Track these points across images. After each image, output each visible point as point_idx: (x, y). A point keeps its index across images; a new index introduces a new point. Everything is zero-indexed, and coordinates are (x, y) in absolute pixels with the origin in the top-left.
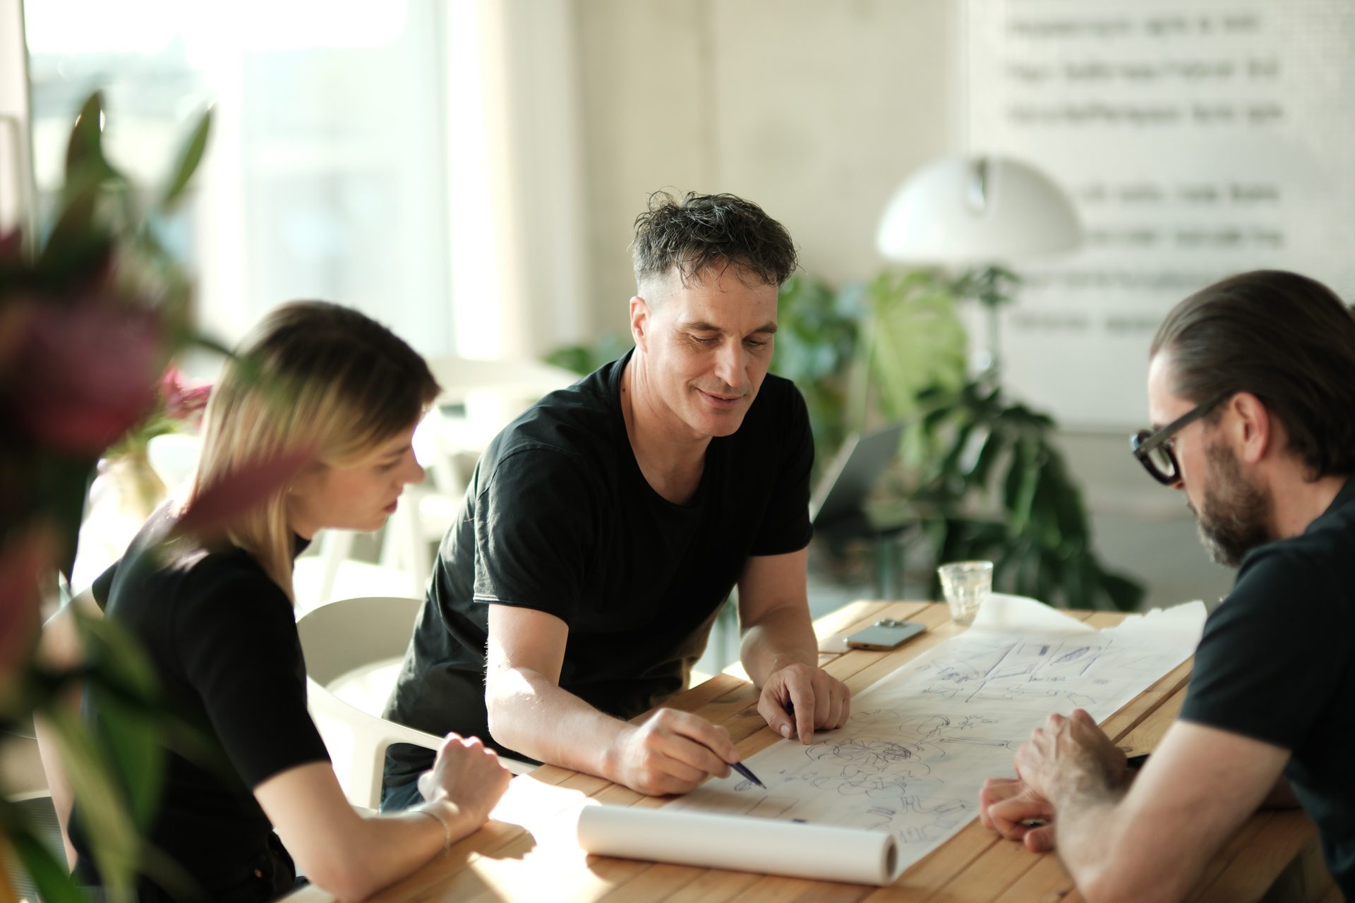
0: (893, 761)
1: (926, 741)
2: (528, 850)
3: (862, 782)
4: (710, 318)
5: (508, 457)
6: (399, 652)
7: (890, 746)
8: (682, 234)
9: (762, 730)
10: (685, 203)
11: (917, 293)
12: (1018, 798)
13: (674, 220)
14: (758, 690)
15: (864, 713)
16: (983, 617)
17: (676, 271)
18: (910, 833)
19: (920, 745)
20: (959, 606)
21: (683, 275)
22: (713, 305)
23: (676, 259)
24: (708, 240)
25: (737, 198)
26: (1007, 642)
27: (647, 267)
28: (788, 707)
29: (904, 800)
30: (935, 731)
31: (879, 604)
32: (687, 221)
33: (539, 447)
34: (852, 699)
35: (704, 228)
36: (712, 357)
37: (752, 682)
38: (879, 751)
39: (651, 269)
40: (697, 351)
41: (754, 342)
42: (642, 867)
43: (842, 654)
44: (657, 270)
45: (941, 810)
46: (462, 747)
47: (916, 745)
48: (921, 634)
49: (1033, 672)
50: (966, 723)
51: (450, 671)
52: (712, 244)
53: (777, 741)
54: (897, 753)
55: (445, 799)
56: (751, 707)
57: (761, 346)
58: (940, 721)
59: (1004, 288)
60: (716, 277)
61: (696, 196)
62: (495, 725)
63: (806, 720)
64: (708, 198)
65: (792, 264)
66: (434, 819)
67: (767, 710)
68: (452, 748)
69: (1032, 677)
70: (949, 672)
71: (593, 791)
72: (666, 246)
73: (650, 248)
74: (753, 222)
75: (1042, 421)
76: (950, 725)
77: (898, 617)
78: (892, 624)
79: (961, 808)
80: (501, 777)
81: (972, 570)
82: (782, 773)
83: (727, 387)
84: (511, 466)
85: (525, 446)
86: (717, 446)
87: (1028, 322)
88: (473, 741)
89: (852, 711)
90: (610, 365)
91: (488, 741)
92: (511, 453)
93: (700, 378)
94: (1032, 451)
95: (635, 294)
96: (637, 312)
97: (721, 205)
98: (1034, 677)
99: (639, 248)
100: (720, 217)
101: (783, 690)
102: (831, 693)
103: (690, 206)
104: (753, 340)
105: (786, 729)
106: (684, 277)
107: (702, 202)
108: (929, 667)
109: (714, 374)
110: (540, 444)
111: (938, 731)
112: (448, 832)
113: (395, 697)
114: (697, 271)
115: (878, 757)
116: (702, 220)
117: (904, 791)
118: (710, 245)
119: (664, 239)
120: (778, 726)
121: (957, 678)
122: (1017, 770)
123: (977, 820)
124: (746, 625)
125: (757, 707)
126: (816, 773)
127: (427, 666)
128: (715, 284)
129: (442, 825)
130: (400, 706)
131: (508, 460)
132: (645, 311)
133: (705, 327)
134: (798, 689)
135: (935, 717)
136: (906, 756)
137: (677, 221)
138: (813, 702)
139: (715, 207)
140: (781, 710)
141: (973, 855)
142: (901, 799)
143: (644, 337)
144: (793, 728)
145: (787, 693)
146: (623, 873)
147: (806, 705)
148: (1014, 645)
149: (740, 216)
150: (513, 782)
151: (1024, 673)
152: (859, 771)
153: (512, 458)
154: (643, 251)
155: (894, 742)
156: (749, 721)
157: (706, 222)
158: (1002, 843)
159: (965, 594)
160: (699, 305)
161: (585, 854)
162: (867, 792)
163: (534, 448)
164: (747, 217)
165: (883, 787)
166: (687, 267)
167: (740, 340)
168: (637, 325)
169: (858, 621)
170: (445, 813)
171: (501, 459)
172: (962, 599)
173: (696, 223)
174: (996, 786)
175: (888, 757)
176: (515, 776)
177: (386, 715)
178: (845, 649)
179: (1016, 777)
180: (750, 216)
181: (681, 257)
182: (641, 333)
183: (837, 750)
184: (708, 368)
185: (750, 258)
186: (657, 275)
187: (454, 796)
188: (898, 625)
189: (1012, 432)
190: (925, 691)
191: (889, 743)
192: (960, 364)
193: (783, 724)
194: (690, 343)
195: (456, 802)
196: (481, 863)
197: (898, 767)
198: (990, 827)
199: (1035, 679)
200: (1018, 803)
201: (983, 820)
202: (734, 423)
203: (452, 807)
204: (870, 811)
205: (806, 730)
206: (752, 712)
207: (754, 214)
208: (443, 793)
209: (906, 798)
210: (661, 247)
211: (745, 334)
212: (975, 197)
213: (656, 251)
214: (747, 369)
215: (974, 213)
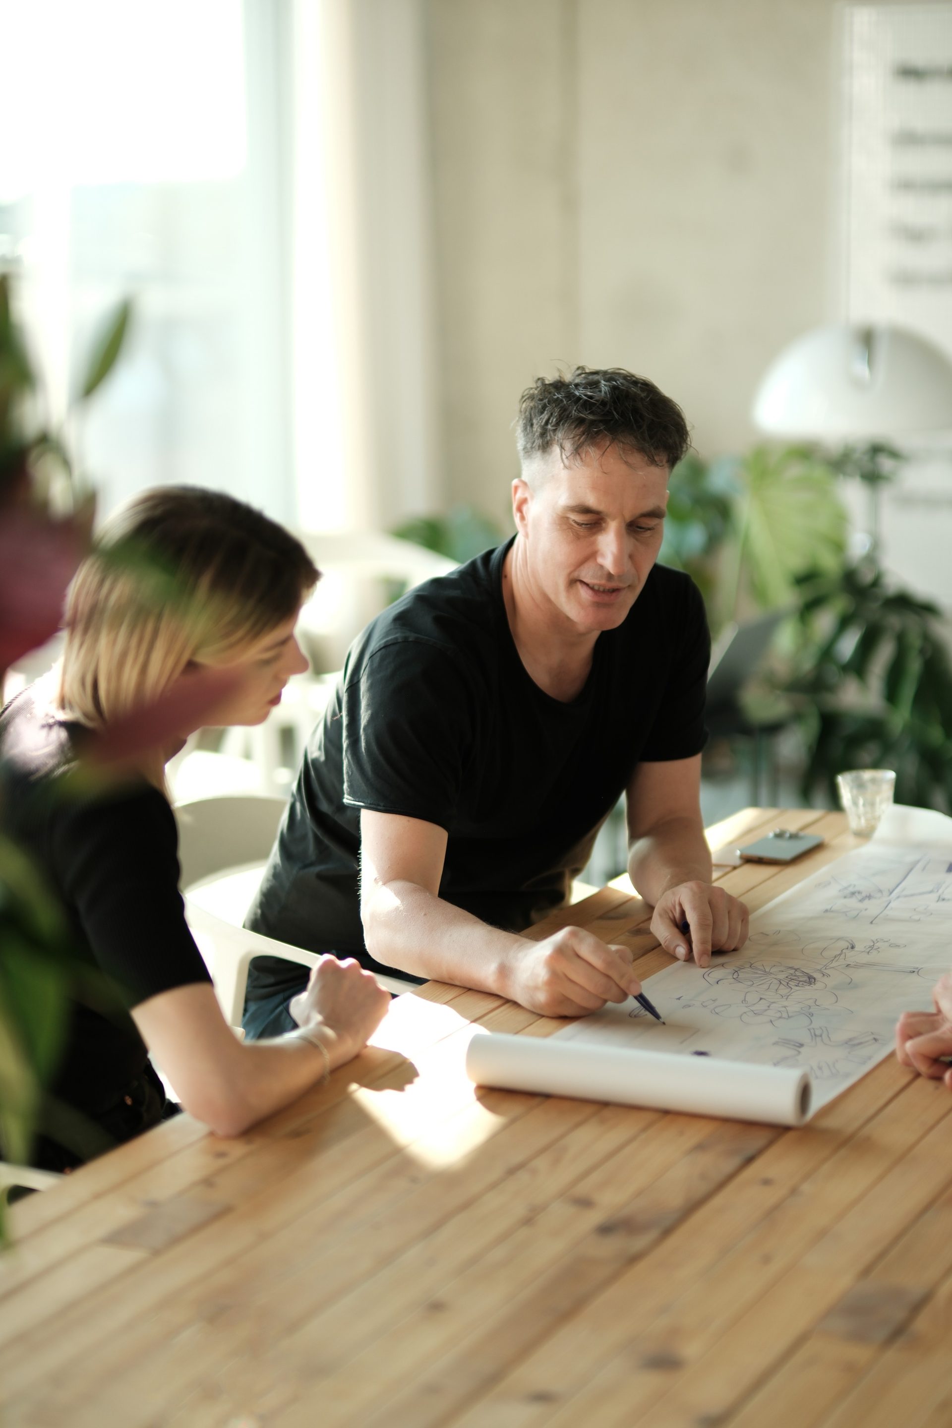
0: (797, 988)
1: (831, 966)
2: (410, 1081)
3: (766, 1010)
4: (591, 500)
5: (380, 650)
6: (261, 855)
7: (792, 971)
8: (564, 410)
9: (655, 951)
10: (573, 378)
11: (796, 470)
12: (937, 1033)
13: (557, 396)
14: (650, 908)
15: (762, 933)
16: (883, 830)
17: (556, 449)
18: (820, 1068)
19: (825, 971)
20: (859, 817)
21: (563, 454)
22: (594, 488)
23: (556, 438)
24: (591, 417)
25: (629, 373)
26: (910, 858)
27: (529, 446)
28: (683, 927)
29: (812, 1031)
30: (840, 955)
31: (771, 813)
32: (570, 396)
33: (410, 639)
34: (751, 917)
35: (587, 404)
36: (593, 543)
37: (640, 897)
38: (782, 976)
39: (532, 448)
40: (578, 537)
41: (641, 528)
42: (537, 1100)
43: (735, 868)
44: (539, 449)
45: (851, 1044)
46: (338, 969)
47: (820, 971)
48: (818, 847)
49: (940, 891)
50: (872, 947)
51: (320, 877)
52: (595, 421)
53: (671, 963)
54: (801, 979)
55: (321, 1023)
56: (641, 925)
57: (649, 531)
58: (843, 944)
59: (886, 464)
60: (598, 457)
61: (587, 371)
62: (372, 943)
63: (703, 942)
64: (596, 373)
65: (685, 446)
66: (311, 1046)
67: (661, 930)
68: (326, 968)
69: (939, 897)
70: (851, 889)
71: (478, 1016)
72: (547, 423)
73: (532, 425)
74: (642, 399)
75: (927, 609)
76: (856, 949)
77: (792, 828)
78: (788, 835)
79: (874, 1041)
80: (380, 999)
81: (873, 781)
82: (679, 999)
83: (610, 576)
84: (382, 659)
85: (396, 639)
86: (607, 640)
87: (908, 502)
88: (349, 962)
89: (751, 932)
90: (491, 552)
91: (367, 962)
92: (382, 646)
93: (582, 567)
94: (915, 641)
95: (518, 475)
96: (519, 495)
97: (609, 380)
98: (942, 897)
99: (522, 425)
100: (605, 393)
101: (678, 908)
102: (729, 912)
103: (577, 381)
104: (639, 525)
105: (681, 951)
106: (564, 457)
107: (591, 377)
108: (829, 883)
109: (597, 562)
110: (412, 636)
111: (843, 956)
112: (328, 1058)
113: (258, 904)
114: (577, 451)
115: (781, 983)
116: (586, 395)
117: (812, 1022)
118: (593, 423)
119: (545, 416)
120: (672, 947)
121: (860, 897)
122: (937, 1003)
123: (892, 1055)
124: (634, 836)
125: (650, 924)
126: (714, 1001)
127: (294, 872)
128: (596, 464)
129: (321, 1053)
130: (263, 914)
131: (379, 654)
132: (527, 495)
133: (585, 510)
134: (695, 908)
135: (839, 939)
136: (810, 983)
137: (559, 396)
138: (711, 920)
139: (603, 382)
140: (676, 931)
141: (890, 1094)
142: (809, 1030)
143: (525, 522)
144: (689, 950)
145: (683, 913)
146: (516, 1108)
147: (702, 926)
148: (918, 861)
149: (627, 391)
150: (393, 1003)
151: (931, 892)
152: (761, 999)
153: (383, 650)
154: (525, 429)
155: (796, 967)
156: (639, 940)
157: (591, 397)
158: (920, 1082)
159: (864, 805)
160: (580, 487)
161: (473, 1085)
162: (771, 1021)
163: (405, 640)
164: (635, 393)
165: (789, 1017)
166: (568, 445)
167: (623, 526)
168: (520, 509)
169: (749, 831)
170: (324, 1039)
171: (372, 652)
172: (861, 809)
173: (579, 398)
174: (914, 1020)
175: (792, 983)
176: (394, 996)
177: (247, 925)
178: (738, 862)
179: (933, 1010)
180: (639, 392)
181: (560, 435)
182: (523, 518)
183: (736, 974)
184: (592, 555)
185: (636, 438)
186: (538, 454)
187: (331, 1020)
188: (794, 837)
189: (894, 621)
190: (826, 911)
191: (791, 968)
192: (839, 546)
193: (678, 946)
194: (571, 528)
195: (331, 1027)
196: (363, 1095)
197: (802, 995)
198: (907, 1063)
199: (943, 900)
200: (939, 1040)
201: (899, 1056)
202: (618, 617)
203: (330, 1032)
204: (775, 1043)
205: (703, 953)
206: (642, 930)
207: (642, 390)
208: (318, 1018)
209: (814, 1029)
210: (543, 424)
211: (628, 517)
212: (861, 369)
213: (537, 428)
214: (631, 557)
215: (858, 385)
